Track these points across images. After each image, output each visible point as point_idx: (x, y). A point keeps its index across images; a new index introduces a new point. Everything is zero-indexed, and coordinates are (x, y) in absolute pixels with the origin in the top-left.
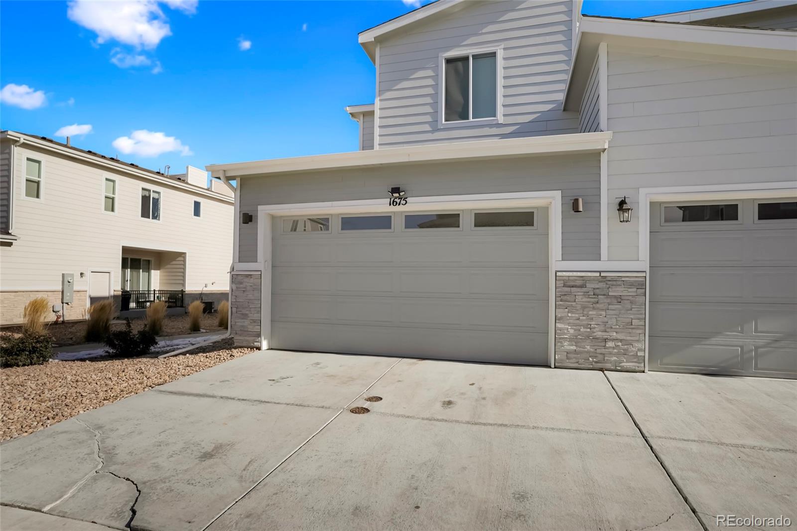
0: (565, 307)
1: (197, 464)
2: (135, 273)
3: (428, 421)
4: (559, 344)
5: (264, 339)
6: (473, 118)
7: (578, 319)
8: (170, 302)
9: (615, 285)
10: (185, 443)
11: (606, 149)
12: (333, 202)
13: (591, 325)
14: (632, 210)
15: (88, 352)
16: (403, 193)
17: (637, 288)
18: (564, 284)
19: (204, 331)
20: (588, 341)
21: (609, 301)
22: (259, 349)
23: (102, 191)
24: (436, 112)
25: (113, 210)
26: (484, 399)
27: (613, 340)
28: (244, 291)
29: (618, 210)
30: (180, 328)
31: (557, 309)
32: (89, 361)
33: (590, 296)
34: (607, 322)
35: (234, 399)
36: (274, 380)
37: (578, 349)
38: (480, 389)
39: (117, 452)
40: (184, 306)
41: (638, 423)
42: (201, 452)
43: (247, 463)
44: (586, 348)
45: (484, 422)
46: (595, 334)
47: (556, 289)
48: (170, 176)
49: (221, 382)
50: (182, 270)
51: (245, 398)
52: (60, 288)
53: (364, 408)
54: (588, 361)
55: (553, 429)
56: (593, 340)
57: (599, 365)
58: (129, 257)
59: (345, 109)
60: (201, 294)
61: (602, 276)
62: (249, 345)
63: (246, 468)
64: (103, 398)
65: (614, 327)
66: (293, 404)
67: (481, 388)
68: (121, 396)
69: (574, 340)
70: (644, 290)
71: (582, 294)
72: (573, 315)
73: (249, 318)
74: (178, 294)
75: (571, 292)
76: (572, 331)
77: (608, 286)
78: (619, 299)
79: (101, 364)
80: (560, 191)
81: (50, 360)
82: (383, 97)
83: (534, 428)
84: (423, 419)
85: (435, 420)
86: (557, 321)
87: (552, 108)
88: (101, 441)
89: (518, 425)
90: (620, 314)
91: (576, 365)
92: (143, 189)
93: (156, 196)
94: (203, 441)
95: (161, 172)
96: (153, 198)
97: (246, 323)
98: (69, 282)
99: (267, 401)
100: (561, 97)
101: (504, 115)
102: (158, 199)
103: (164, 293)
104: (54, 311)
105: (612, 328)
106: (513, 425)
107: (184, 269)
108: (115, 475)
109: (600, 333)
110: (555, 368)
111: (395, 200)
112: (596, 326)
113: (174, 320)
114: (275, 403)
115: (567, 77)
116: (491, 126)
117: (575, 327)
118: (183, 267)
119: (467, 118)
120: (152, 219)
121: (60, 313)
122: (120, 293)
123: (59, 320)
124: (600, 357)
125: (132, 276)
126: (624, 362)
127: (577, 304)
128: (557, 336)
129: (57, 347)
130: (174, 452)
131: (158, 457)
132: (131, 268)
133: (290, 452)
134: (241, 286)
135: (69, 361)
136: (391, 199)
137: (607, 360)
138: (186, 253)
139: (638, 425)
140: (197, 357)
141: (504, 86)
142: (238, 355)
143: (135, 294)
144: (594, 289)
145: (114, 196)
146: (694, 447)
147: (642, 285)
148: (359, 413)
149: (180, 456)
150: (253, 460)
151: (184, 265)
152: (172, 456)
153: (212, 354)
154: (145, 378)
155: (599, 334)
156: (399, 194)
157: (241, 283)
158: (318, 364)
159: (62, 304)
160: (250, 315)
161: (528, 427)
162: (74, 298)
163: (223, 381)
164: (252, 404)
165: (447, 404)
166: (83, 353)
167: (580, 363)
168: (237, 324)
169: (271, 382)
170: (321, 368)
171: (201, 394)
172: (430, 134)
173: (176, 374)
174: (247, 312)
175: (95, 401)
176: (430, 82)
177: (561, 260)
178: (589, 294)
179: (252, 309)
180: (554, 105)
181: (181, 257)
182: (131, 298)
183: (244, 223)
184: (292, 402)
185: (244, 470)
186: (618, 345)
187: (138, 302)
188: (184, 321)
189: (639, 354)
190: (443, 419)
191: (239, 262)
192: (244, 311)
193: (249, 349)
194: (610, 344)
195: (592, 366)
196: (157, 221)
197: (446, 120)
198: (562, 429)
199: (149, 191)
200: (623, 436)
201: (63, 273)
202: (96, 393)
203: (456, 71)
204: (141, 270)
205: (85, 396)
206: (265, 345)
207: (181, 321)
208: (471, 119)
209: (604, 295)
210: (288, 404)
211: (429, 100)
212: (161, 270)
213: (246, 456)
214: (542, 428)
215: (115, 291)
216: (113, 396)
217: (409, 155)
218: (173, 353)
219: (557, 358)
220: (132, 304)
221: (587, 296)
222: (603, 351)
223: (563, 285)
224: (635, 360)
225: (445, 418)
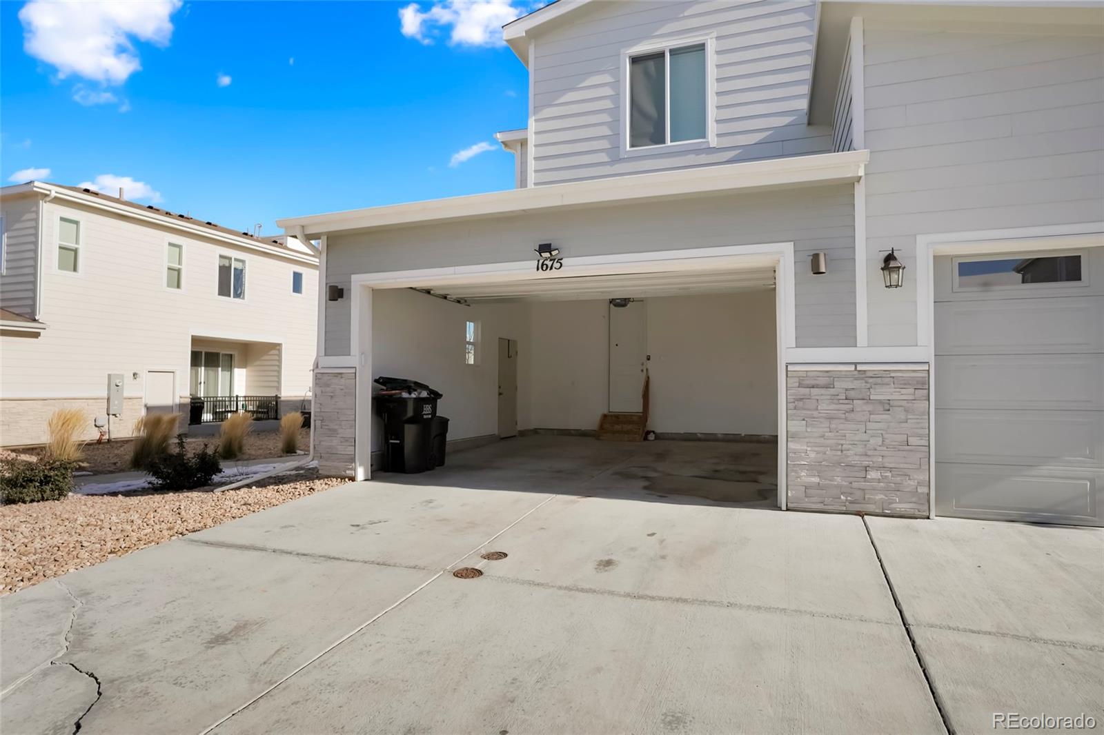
0: (802, 418)
1: (199, 653)
2: (211, 373)
3: (566, 591)
4: (793, 474)
5: (360, 465)
6: (671, 142)
7: (823, 436)
8: (260, 412)
9: (879, 384)
10: (195, 620)
11: (860, 177)
12: (456, 267)
13: (842, 445)
14: (904, 268)
15: (128, 483)
16: (557, 252)
17: (915, 389)
18: (800, 384)
19: (302, 453)
20: (838, 470)
21: (870, 407)
22: (353, 479)
23: (165, 260)
24: (616, 135)
25: (178, 286)
26: (663, 557)
27: (878, 468)
28: (332, 397)
29: (883, 269)
30: (270, 449)
31: (789, 422)
32: (123, 495)
33: (841, 401)
34: (869, 441)
35: (290, 553)
36: (358, 526)
37: (823, 482)
38: (662, 541)
39: (93, 633)
40: (279, 417)
41: (900, 601)
42: (213, 634)
43: (273, 653)
44: (835, 481)
45: (654, 594)
46: (849, 459)
47: (787, 390)
48: (262, 239)
49: (283, 527)
50: (276, 368)
51: (306, 552)
52: (105, 395)
53: (476, 570)
54: (837, 500)
55: (759, 608)
56: (846, 468)
57: (857, 507)
58: (204, 350)
59: (494, 136)
60: (304, 401)
61: (859, 371)
62: (339, 474)
63: (268, 660)
64: (109, 550)
65: (878, 448)
66: (373, 562)
67: (664, 540)
68: (135, 548)
69: (816, 468)
70: (926, 391)
71: (829, 397)
72: (814, 430)
73: (338, 436)
74: (270, 402)
75: (810, 395)
76: (812, 455)
77: (868, 386)
78: (887, 406)
79: (134, 501)
80: (792, 243)
81: (70, 494)
82: (540, 116)
83: (730, 605)
84: (560, 588)
85: (577, 590)
86: (789, 439)
87: (792, 121)
88: (79, 615)
89: (705, 601)
90: (888, 428)
91: (820, 506)
92: (221, 257)
93: (239, 266)
94: (222, 617)
95: (250, 233)
96: (235, 269)
97: (335, 442)
98: (117, 386)
99: (337, 557)
100: (803, 104)
101: (719, 135)
102: (242, 270)
103: (251, 401)
104: (96, 426)
105: (876, 450)
106: (697, 600)
107: (280, 366)
108: (76, 669)
109: (857, 458)
110: (787, 510)
111: (545, 262)
112: (850, 446)
113: (264, 437)
114: (348, 560)
115: (807, 75)
116: (697, 151)
117: (817, 449)
118: (278, 364)
119: (663, 142)
120: (234, 297)
121: (105, 429)
122: (188, 400)
123: (104, 438)
124: (858, 494)
125: (207, 377)
126: (896, 503)
127: (820, 413)
128: (789, 462)
129: (89, 475)
130: (175, 633)
131: (147, 641)
132: (205, 366)
133: (342, 637)
134: (328, 389)
135: (96, 495)
136: (539, 261)
137: (869, 498)
138: (281, 344)
139: (900, 604)
140: (264, 491)
141: (717, 93)
142: (320, 488)
143: (210, 401)
144: (846, 390)
145: (180, 267)
146: (987, 645)
147: (923, 384)
148: (466, 577)
149: (181, 639)
150: (283, 647)
151: (280, 360)
152: (168, 640)
153: (286, 487)
154: (179, 522)
155: (855, 460)
156: (551, 254)
157: (328, 386)
158: (431, 501)
159: (107, 417)
160: (340, 431)
161: (721, 605)
162: (124, 407)
163: (285, 527)
164: (315, 561)
165: (605, 566)
166: (121, 484)
167: (825, 503)
168: (322, 443)
169: (354, 528)
170: (432, 508)
171: (247, 545)
172: (609, 167)
173: (224, 516)
174: (336, 427)
175: (97, 555)
176: (608, 91)
177: (794, 346)
178: (839, 397)
179: (343, 423)
180: (795, 118)
181: (275, 349)
182: (203, 407)
183: (330, 300)
184: (373, 559)
185: (265, 663)
186: (886, 476)
187: (215, 413)
188: (278, 439)
189: (920, 490)
190: (590, 589)
191: (325, 355)
192: (332, 426)
193: (339, 479)
194: (873, 475)
195: (844, 508)
196: (241, 300)
197: (632, 146)
198: (774, 608)
199: (230, 259)
200: (872, 621)
201: (110, 373)
202: (103, 542)
203: (647, 74)
204: (220, 369)
205: (86, 547)
206: (361, 473)
207: (274, 439)
208: (669, 143)
209: (863, 399)
210: (366, 562)
211: (605, 118)
212: (248, 368)
213: (276, 641)
214: (741, 607)
215: (181, 397)
216: (125, 547)
217: (562, 196)
218: (234, 486)
219: (789, 495)
220: (205, 415)
221: (836, 401)
222: (863, 485)
223: (798, 384)
224: (914, 500)
225: (593, 587)
